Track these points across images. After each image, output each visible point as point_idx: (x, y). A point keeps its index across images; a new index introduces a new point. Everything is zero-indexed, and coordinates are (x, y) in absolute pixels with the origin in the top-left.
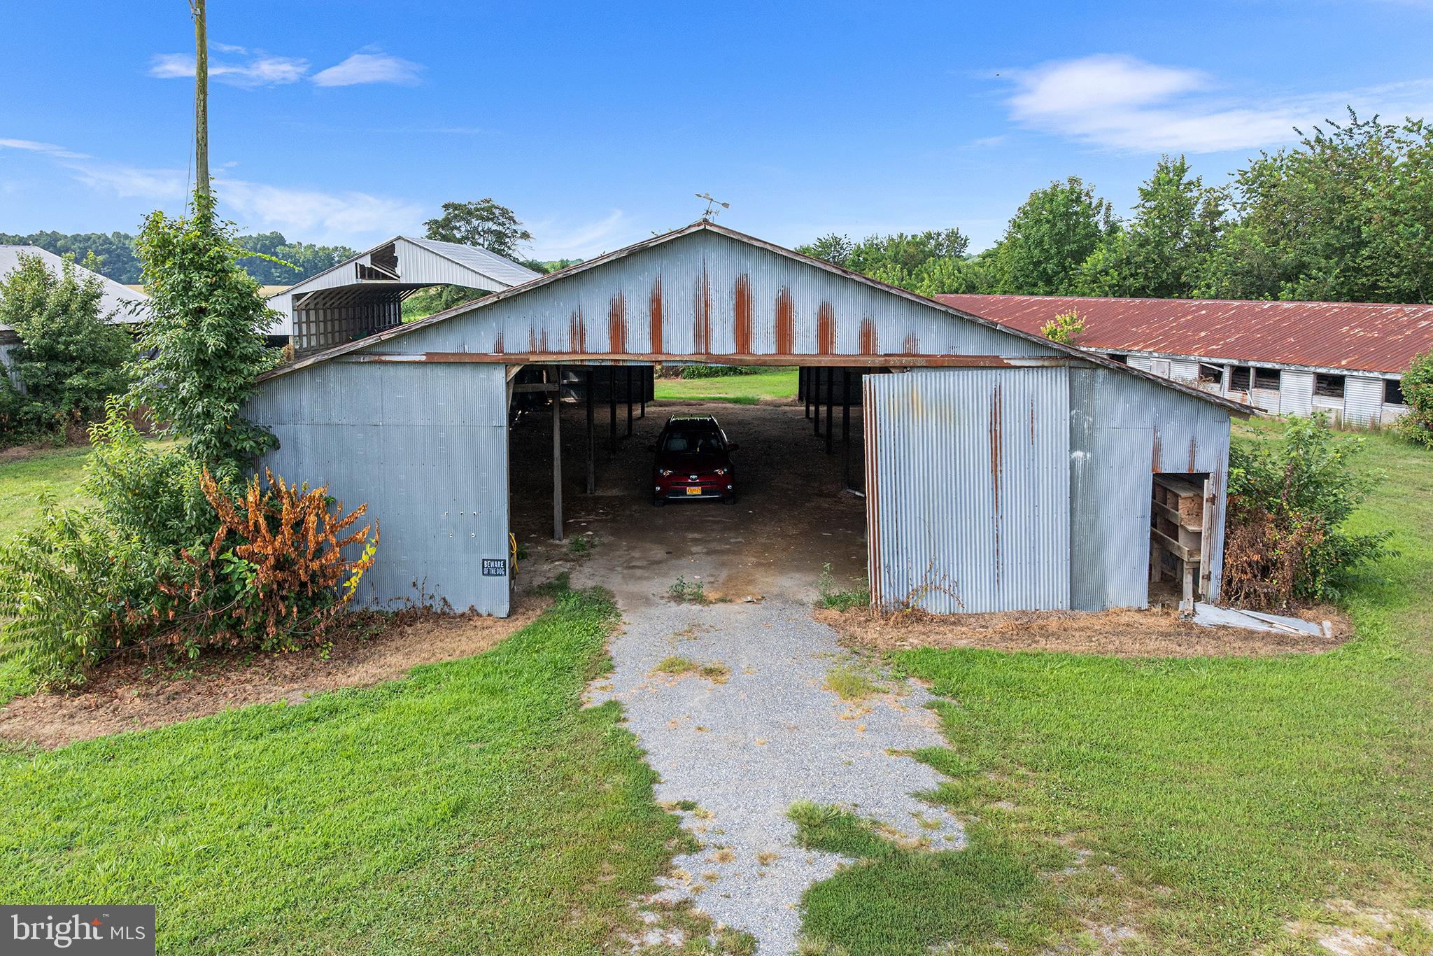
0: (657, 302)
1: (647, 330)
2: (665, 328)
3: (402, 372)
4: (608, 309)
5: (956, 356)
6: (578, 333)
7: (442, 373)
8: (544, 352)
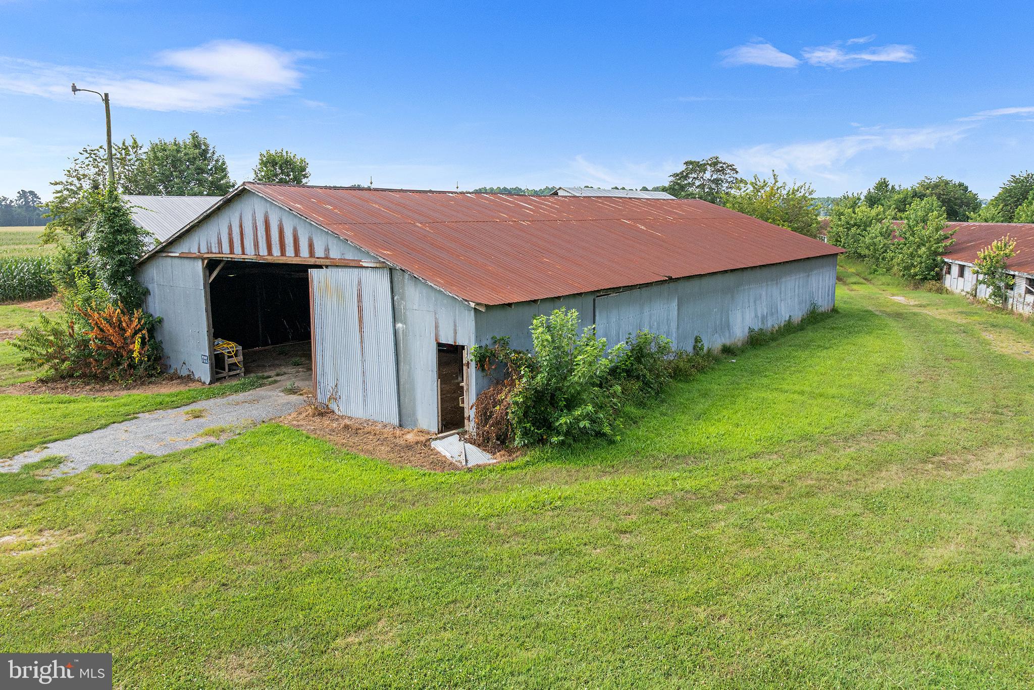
5: (345, 259)
6: (220, 243)
7: (186, 262)
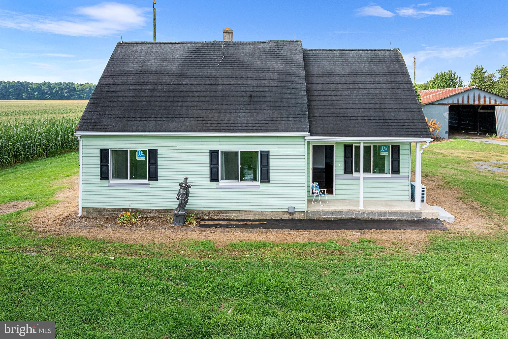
0: (468, 97)
1: (467, 100)
2: (469, 100)
3: (435, 106)
4: (462, 98)
6: (458, 101)
7: (440, 106)
8: (454, 103)
